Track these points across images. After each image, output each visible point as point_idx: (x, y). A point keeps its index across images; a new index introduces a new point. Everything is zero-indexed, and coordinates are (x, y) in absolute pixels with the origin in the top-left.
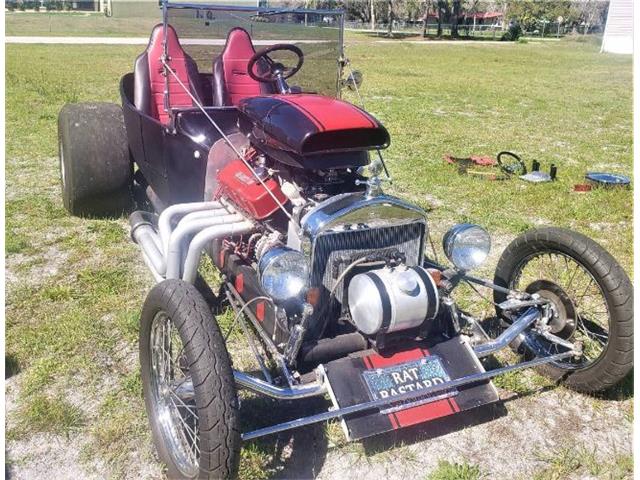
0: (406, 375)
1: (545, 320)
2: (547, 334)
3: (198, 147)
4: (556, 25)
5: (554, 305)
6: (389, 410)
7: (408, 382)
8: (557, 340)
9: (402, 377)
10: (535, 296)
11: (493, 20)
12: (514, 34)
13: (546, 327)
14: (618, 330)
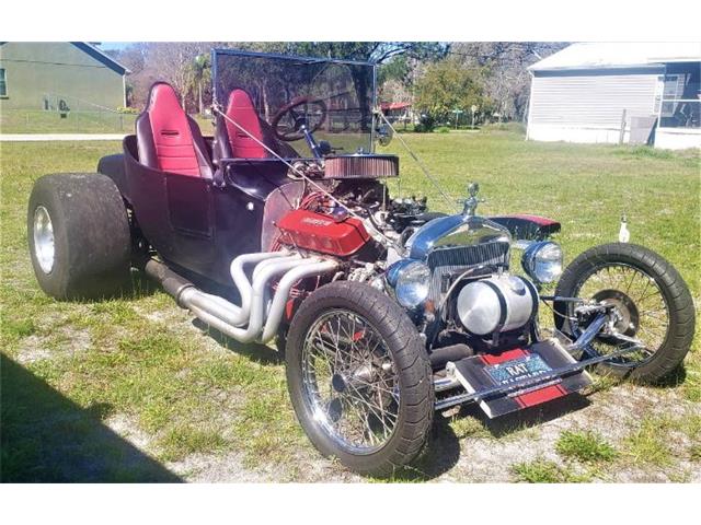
0: (518, 369)
1: (612, 324)
2: (616, 334)
3: (252, 199)
4: (469, 117)
5: (619, 311)
6: (515, 394)
7: (521, 374)
8: (626, 338)
9: (515, 370)
10: (603, 303)
11: (401, 111)
12: (427, 125)
13: (613, 329)
14: (677, 317)
